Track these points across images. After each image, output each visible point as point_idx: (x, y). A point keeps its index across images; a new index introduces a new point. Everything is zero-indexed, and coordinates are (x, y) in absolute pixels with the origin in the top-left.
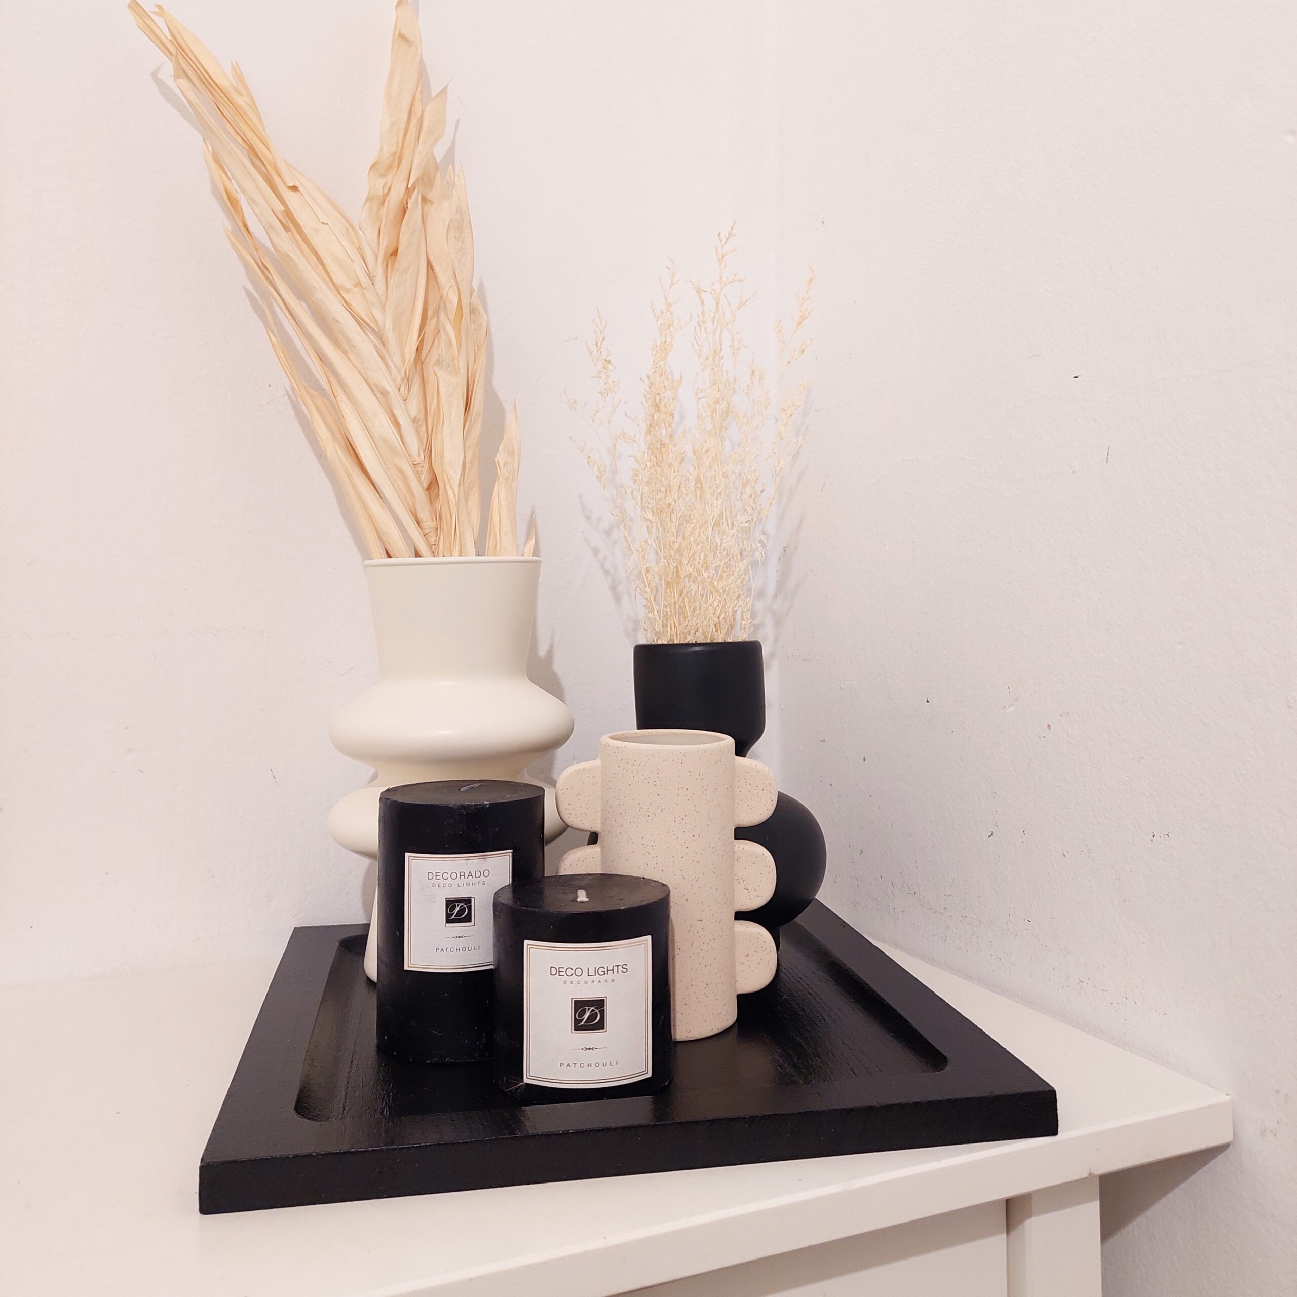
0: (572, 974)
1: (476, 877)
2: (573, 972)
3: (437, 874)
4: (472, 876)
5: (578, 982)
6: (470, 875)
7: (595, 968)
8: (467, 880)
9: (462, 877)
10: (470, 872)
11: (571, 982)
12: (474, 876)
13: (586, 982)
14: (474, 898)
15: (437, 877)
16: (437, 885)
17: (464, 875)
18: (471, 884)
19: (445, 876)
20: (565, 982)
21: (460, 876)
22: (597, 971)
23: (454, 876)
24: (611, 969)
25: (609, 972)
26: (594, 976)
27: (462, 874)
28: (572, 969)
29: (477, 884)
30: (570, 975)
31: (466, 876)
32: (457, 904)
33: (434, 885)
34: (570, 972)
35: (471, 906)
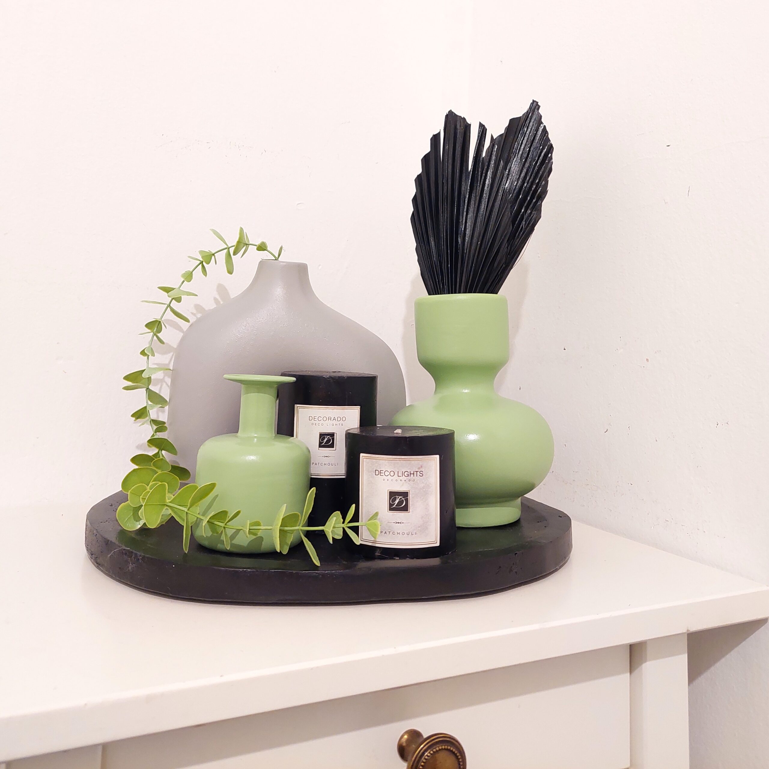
0: (388, 475)
1: (338, 421)
2: (389, 473)
3: (315, 418)
4: (335, 420)
5: (392, 480)
6: (334, 419)
7: (402, 472)
8: (332, 422)
9: (330, 420)
10: (334, 417)
11: (388, 480)
12: (337, 420)
13: (396, 480)
14: (336, 433)
15: (315, 419)
16: (314, 424)
17: (331, 419)
18: (335, 425)
19: (320, 419)
20: (384, 480)
21: (328, 419)
22: (403, 474)
23: (325, 419)
24: (413, 473)
25: (411, 475)
26: (402, 477)
27: (330, 418)
28: (388, 472)
29: (338, 424)
30: (387, 475)
31: (332, 420)
32: (326, 436)
33: (313, 424)
34: (387, 473)
35: (334, 438)
